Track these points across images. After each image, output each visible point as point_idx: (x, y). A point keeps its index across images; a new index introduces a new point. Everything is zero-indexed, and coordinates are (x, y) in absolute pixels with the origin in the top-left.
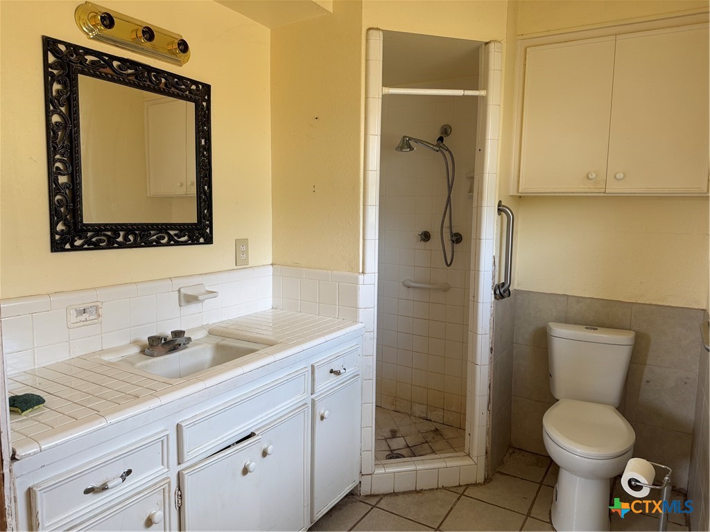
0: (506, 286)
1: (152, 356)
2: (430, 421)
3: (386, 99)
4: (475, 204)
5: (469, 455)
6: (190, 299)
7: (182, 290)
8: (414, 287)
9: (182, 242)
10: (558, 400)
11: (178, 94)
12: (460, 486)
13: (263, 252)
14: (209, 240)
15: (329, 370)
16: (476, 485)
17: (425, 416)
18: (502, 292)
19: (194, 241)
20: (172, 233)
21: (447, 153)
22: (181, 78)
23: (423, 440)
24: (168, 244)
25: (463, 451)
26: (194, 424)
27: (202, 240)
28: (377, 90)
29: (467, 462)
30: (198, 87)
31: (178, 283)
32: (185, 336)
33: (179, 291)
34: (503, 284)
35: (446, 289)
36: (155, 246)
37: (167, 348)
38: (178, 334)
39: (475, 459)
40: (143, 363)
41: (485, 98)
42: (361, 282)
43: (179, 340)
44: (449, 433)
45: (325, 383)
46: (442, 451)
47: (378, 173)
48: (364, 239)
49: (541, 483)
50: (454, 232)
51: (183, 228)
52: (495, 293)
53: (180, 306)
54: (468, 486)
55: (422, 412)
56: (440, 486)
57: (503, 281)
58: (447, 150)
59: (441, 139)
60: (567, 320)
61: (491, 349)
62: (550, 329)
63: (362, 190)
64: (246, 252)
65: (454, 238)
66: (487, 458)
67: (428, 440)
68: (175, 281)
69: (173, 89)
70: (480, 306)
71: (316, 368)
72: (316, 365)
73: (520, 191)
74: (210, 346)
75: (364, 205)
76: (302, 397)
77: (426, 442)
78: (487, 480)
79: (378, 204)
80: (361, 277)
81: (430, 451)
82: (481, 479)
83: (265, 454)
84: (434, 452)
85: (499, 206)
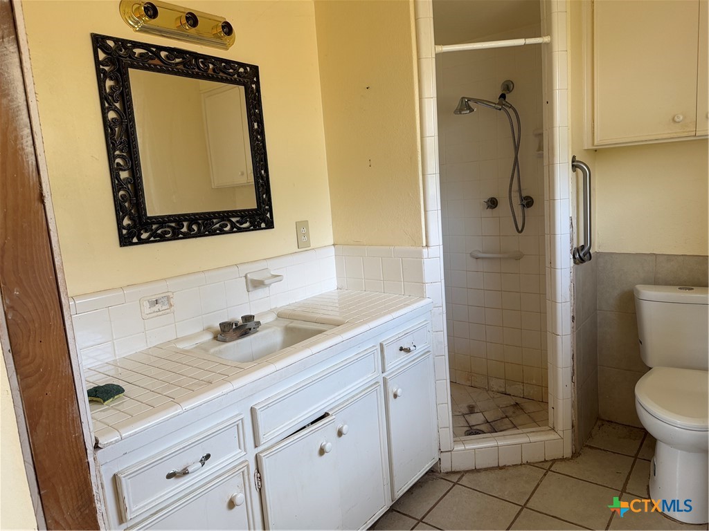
0: (586, 249)
1: (225, 341)
2: (510, 395)
3: (440, 57)
4: (546, 162)
5: (553, 429)
6: (257, 284)
7: (248, 275)
8: (483, 258)
9: (244, 228)
10: (650, 368)
11: (227, 78)
12: (545, 461)
13: (324, 232)
14: (270, 225)
15: (399, 348)
16: (563, 459)
17: (504, 390)
18: (582, 255)
19: (255, 227)
20: (234, 220)
21: (510, 111)
22: (228, 62)
23: (501, 415)
24: (231, 232)
25: (547, 425)
26: (268, 406)
27: (263, 225)
28: (429, 49)
29: (552, 436)
30: (245, 69)
31: (245, 269)
32: (255, 320)
33: (246, 277)
34: (583, 247)
35: (518, 257)
36: (218, 234)
37: (239, 333)
38: (248, 319)
39: (561, 433)
40: (217, 349)
41: (549, 46)
42: (425, 255)
43: (250, 325)
44: (530, 407)
45: (396, 361)
46: (524, 425)
47: (437, 138)
48: (426, 211)
49: (636, 457)
50: (524, 195)
51: (244, 215)
52: (574, 257)
53: (248, 291)
54: (554, 461)
55: (500, 387)
56: (524, 462)
57: (582, 243)
58: (511, 107)
59: (503, 96)
60: (656, 282)
61: (573, 317)
62: (638, 292)
63: (420, 159)
64: (307, 234)
65: (524, 203)
66: (573, 432)
67: (508, 414)
68: (241, 267)
69: (221, 74)
70: (559, 272)
71: (385, 347)
72: (384, 344)
73: (596, 143)
74: (279, 329)
75: (423, 175)
76: (373, 375)
77: (507, 417)
78: (575, 455)
79: (438, 171)
80: (425, 250)
81: (513, 426)
82: (568, 453)
83: (340, 434)
84: (515, 427)
85: (573, 161)
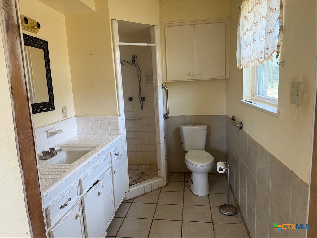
0: (167, 115)
1: (46, 159)
2: (139, 170)
3: (121, 47)
4: (154, 86)
5: (160, 177)
6: (52, 134)
7: (48, 131)
8: (128, 120)
9: (45, 110)
10: (187, 152)
11: (38, 46)
12: (159, 188)
13: (71, 112)
14: (54, 109)
15: (115, 154)
16: (164, 187)
17: (137, 168)
18: (166, 117)
19: (48, 110)
20: (41, 106)
22: (37, 39)
23: (138, 177)
24: (40, 112)
25: (157, 176)
27: (51, 109)
28: (118, 44)
29: (160, 179)
30: (43, 42)
31: (47, 128)
32: (56, 149)
33: (47, 131)
34: (166, 114)
35: (141, 119)
36: (36, 113)
37: (51, 155)
38: (52, 149)
39: (163, 177)
40: (45, 162)
41: (154, 47)
42: (119, 119)
43: (54, 152)
44: (147, 173)
45: (115, 158)
46: (147, 179)
47: (121, 75)
48: (118, 102)
49: (184, 181)
50: (142, 96)
51: (44, 104)
52: (164, 118)
53: (48, 138)
54: (161, 188)
56: (152, 190)
58: (137, 65)
59: (134, 61)
60: (185, 124)
61: (164, 137)
62: (181, 128)
63: (115, 83)
64: (66, 112)
66: (166, 176)
67: (141, 177)
68: (45, 127)
69: (35, 44)
70: (160, 122)
72: (111, 152)
73: (167, 80)
74: (65, 152)
75: (117, 89)
77: (140, 178)
78: (167, 184)
79: (122, 88)
80: (119, 117)
81: (143, 180)
82: (165, 185)
83: (103, 187)
84: (144, 180)
85: (163, 86)
